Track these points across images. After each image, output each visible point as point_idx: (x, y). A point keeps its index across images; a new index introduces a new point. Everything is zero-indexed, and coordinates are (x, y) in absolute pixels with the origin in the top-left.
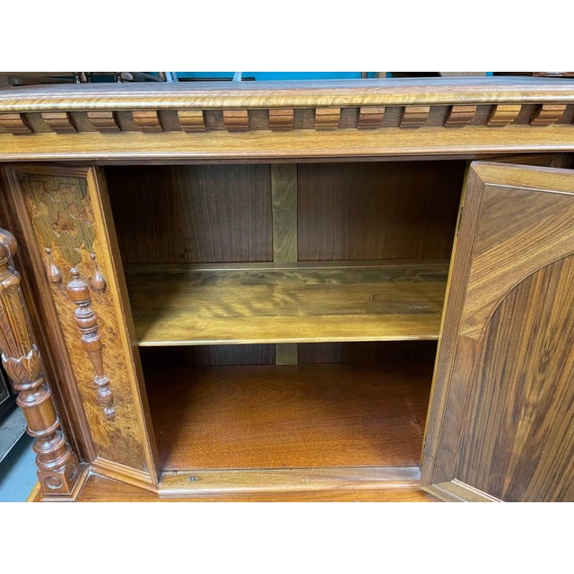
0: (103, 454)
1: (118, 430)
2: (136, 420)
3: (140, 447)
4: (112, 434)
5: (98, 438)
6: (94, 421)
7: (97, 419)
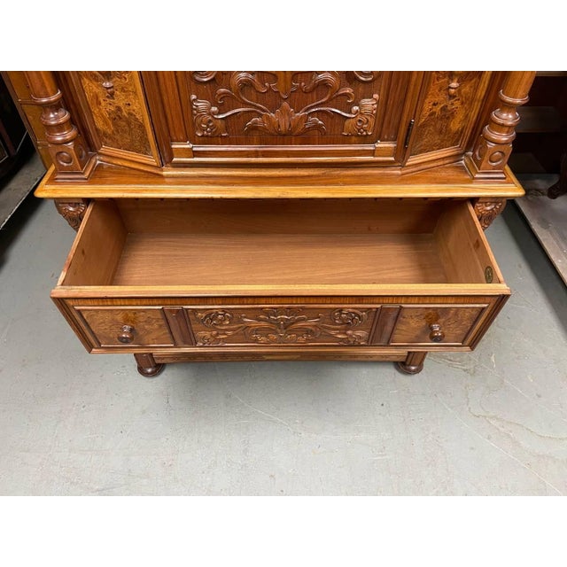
0: (108, 141)
1: (119, 109)
2: (135, 93)
3: (142, 126)
4: (113, 116)
5: (101, 123)
6: (95, 101)
7: (97, 98)
